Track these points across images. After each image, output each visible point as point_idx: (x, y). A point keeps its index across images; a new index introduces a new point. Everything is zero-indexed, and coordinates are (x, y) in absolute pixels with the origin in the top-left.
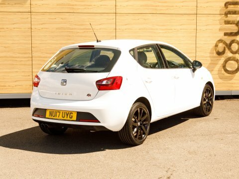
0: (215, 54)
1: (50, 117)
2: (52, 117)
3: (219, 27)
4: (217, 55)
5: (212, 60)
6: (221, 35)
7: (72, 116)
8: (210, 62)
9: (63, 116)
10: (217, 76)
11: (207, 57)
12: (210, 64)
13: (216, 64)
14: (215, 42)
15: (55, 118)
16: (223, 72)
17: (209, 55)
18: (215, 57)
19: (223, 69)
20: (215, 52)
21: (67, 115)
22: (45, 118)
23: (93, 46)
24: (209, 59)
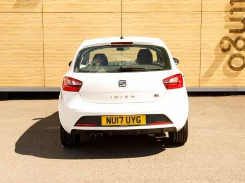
0: (220, 51)
1: (109, 124)
2: (112, 124)
3: (224, 24)
4: (222, 52)
5: (216, 57)
6: (226, 33)
7: (140, 120)
8: (214, 59)
9: (128, 121)
10: (222, 72)
11: (212, 54)
12: (215, 61)
13: (222, 61)
14: (220, 39)
15: (116, 124)
16: (228, 68)
17: (213, 52)
18: (219, 54)
19: (228, 66)
20: (220, 49)
21: (133, 120)
22: (101, 126)
23: (132, 43)
24: (214, 55)
